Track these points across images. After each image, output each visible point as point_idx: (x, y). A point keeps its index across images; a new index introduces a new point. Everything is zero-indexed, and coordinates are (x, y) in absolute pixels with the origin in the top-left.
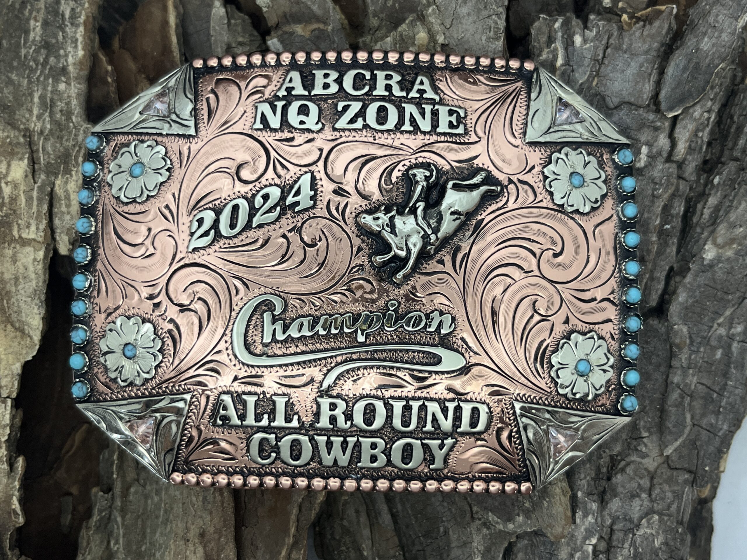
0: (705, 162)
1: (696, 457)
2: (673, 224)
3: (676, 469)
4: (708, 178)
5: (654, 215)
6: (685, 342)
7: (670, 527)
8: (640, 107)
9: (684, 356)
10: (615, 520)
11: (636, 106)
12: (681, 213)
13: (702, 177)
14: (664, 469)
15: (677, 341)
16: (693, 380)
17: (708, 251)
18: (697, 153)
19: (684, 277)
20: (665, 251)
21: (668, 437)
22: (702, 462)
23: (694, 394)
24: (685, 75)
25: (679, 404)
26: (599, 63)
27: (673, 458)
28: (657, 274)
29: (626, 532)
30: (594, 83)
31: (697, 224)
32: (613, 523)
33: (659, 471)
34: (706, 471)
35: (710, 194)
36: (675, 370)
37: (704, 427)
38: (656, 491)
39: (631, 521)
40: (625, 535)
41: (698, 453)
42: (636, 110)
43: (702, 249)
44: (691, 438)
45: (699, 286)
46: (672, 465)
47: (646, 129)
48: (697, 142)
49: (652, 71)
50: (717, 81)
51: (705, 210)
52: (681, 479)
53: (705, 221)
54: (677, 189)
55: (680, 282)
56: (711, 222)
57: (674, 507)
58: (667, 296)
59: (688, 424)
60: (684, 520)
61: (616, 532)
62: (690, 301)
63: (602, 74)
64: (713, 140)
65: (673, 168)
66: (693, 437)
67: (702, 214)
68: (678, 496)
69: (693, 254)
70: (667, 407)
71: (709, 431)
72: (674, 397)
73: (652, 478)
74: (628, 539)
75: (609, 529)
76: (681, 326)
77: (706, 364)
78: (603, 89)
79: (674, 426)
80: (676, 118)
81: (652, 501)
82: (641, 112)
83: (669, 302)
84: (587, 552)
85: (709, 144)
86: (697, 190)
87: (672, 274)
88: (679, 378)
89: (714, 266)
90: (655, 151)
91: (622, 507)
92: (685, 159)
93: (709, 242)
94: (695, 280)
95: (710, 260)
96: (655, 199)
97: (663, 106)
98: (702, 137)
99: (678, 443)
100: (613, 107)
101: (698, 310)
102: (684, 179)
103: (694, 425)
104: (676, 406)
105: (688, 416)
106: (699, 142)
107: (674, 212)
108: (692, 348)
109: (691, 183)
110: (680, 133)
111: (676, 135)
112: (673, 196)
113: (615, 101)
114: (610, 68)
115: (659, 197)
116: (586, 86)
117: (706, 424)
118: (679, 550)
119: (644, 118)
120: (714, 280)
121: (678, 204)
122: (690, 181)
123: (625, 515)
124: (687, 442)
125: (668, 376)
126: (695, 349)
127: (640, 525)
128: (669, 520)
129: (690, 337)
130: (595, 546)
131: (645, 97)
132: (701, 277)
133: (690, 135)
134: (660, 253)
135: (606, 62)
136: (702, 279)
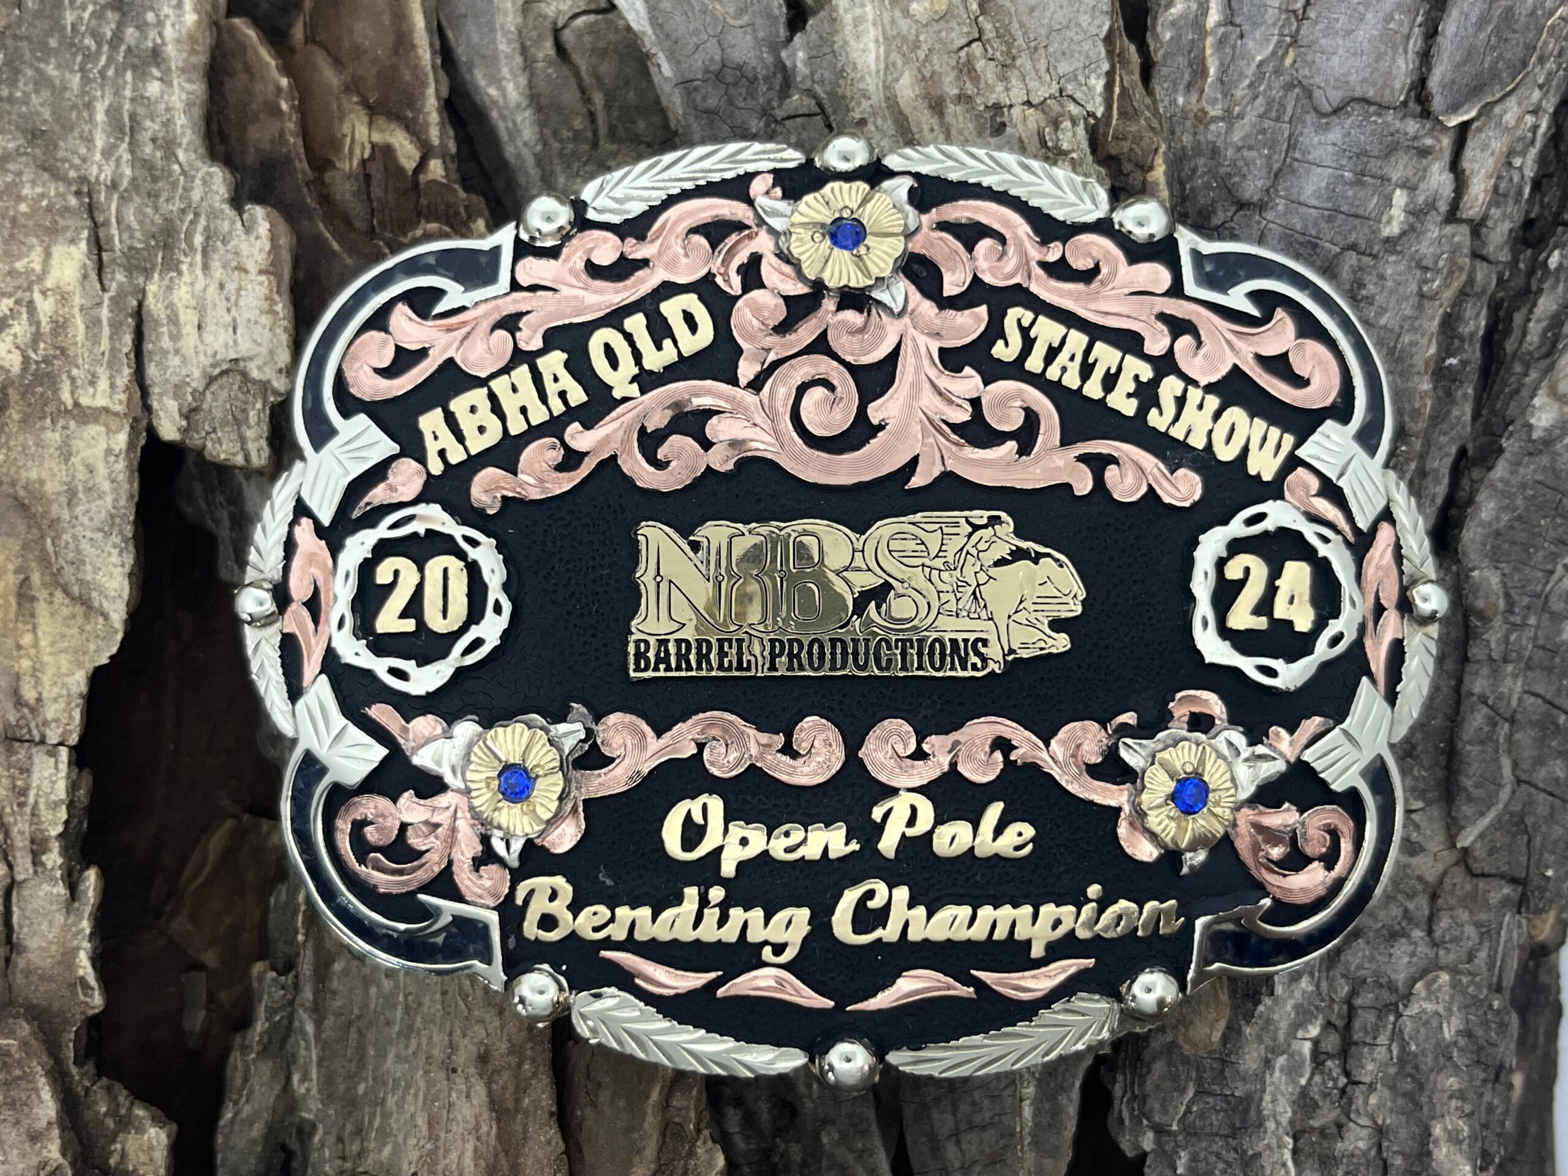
0: (1528, 224)
1: (1524, 849)
2: (1465, 356)
3: (1484, 875)
4: (1535, 258)
5: (1423, 335)
6: (1496, 605)
7: (1474, 997)
8: (1389, 108)
9: (1494, 636)
10: (1357, 986)
11: (1380, 105)
12: (1481, 332)
13: (1522, 256)
14: (1458, 876)
15: (1480, 603)
16: (1513, 686)
17: (1540, 409)
18: (1511, 202)
19: (1490, 469)
20: (1449, 412)
21: (1464, 808)
22: (1539, 861)
23: (1518, 717)
24: (1483, 36)
25: (1486, 739)
26: (1296, 17)
27: (1477, 853)
28: (1433, 464)
29: (1380, 1011)
30: (1288, 61)
31: (1514, 354)
32: (1353, 993)
33: (1447, 881)
34: (1549, 878)
35: (1540, 291)
36: (1475, 667)
37: (1541, 785)
38: (1443, 923)
39: (1391, 986)
40: (1379, 1018)
41: (1529, 841)
42: (1380, 115)
43: (1526, 407)
44: (1512, 809)
45: (1523, 486)
46: (1477, 867)
47: (1401, 153)
48: (1511, 180)
49: (1411, 29)
50: (1551, 46)
51: (1531, 324)
52: (1494, 898)
53: (1531, 348)
54: (1471, 280)
55: (1482, 480)
56: (1544, 349)
57: (1482, 955)
58: (1454, 512)
59: (1506, 781)
60: (1505, 984)
61: (1360, 1011)
62: (1505, 518)
63: (1305, 42)
64: (1545, 176)
65: (1462, 235)
66: (1516, 807)
67: (1524, 333)
68: (1488, 933)
69: (1508, 418)
70: (1460, 745)
71: (1551, 794)
72: (1475, 724)
73: (1434, 897)
74: (1385, 1027)
75: (1345, 1007)
76: (1487, 573)
77: (1541, 653)
78: (1307, 72)
79: (1478, 785)
80: (1464, 127)
81: (1435, 944)
82: (1389, 118)
83: (1459, 524)
84: (1300, 1053)
85: (1537, 185)
86: (1512, 284)
87: (1463, 463)
88: (1485, 683)
89: (1555, 440)
90: (1421, 199)
91: (1372, 959)
92: (1485, 217)
93: (1540, 392)
94: (1512, 473)
95: (1546, 430)
96: (1426, 302)
97: (1438, 103)
98: (1521, 169)
99: (1486, 821)
100: (1327, 108)
101: (1522, 537)
102: (1484, 259)
103: (1519, 781)
104: (1481, 742)
105: (1506, 764)
106: (1516, 179)
107: (1465, 329)
108: (1512, 619)
109: (1500, 267)
110: (1474, 159)
111: (1466, 164)
112: (1463, 294)
113: (1336, 96)
114: (1319, 27)
115: (1433, 297)
116: (1270, 68)
117: (1545, 780)
118: (1494, 1045)
119: (1397, 131)
120: (1554, 471)
121: (1475, 311)
122: (1498, 263)
123: (1377, 974)
124: (1507, 817)
125: (1460, 681)
126: (1518, 619)
127: (1411, 994)
128: (1472, 982)
129: (1507, 596)
130: (1316, 1042)
131: (1398, 85)
132: (1527, 466)
133: (1496, 163)
134: (1437, 418)
135: (1312, 14)
136: (1529, 470)
